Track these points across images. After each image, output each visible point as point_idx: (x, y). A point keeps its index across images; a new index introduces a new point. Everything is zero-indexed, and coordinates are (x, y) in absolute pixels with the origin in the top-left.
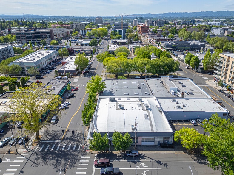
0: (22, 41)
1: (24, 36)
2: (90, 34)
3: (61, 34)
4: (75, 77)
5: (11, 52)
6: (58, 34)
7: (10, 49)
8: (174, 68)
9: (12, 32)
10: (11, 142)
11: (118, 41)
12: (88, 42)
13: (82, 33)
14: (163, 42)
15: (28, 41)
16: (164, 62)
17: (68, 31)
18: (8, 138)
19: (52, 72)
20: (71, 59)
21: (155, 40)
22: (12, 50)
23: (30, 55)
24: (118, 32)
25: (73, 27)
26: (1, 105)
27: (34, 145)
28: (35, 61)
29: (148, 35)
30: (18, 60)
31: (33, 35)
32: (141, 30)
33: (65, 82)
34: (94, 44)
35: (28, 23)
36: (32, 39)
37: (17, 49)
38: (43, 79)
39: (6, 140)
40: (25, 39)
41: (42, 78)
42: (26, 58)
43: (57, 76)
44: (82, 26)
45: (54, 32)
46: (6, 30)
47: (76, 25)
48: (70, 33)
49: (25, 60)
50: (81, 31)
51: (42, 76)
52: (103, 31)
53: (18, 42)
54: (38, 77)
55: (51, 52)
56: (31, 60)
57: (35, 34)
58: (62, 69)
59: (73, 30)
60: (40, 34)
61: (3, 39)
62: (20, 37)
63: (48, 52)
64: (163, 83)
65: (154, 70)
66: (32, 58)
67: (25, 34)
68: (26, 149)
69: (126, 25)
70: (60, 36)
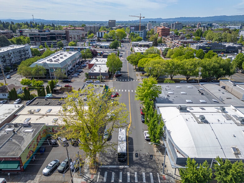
0: (37, 43)
1: (38, 38)
2: (107, 36)
3: (77, 36)
4: (108, 81)
5: (29, 53)
6: (73, 36)
7: (27, 49)
8: (231, 71)
9: (24, 34)
10: (60, 168)
11: (140, 43)
12: (108, 44)
13: (99, 35)
14: (193, 44)
15: (42, 43)
16: (218, 63)
17: (83, 33)
18: (55, 162)
19: (79, 75)
20: (97, 61)
21: (182, 42)
22: (30, 51)
23: (52, 56)
24: (137, 34)
25: (87, 29)
26: (35, 114)
27: (94, 173)
28: (60, 62)
29: (170, 37)
30: (39, 61)
31: (48, 36)
32: (161, 32)
33: (102, 86)
34: (115, 46)
35: (37, 26)
36: (47, 40)
37: (34, 50)
38: (72, 82)
39: (53, 165)
40: (40, 40)
41: (70, 82)
42: (48, 59)
43: (87, 80)
44: (95, 28)
45: (70, 33)
46: (17, 31)
47: (90, 28)
48: (85, 35)
49: (48, 60)
50: (97, 33)
51: (70, 79)
52: (122, 33)
53: (32, 44)
54: (66, 80)
55: (73, 53)
56: (55, 61)
57: (50, 36)
58: (91, 72)
59: (87, 33)
60: (55, 36)
61: (16, 41)
62: (33, 39)
63: (71, 53)
64: (225, 89)
65: (207, 72)
66: (55, 59)
67: (39, 35)
68: (83, 178)
69: (143, 28)
70: (75, 38)
